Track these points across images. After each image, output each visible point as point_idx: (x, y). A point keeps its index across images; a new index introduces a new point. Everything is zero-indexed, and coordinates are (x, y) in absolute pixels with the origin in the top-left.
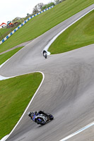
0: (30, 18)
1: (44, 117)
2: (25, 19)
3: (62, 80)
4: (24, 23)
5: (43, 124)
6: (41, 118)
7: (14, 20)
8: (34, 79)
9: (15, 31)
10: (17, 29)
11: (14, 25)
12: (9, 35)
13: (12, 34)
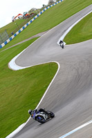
0: (46, 9)
1: (44, 115)
2: (41, 10)
3: (77, 70)
4: (39, 14)
5: (43, 123)
6: (41, 116)
7: (30, 11)
8: (50, 69)
9: (31, 22)
10: (33, 20)
11: (30, 16)
12: (25, 26)
13: (28, 25)
